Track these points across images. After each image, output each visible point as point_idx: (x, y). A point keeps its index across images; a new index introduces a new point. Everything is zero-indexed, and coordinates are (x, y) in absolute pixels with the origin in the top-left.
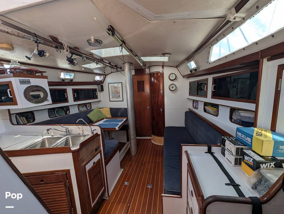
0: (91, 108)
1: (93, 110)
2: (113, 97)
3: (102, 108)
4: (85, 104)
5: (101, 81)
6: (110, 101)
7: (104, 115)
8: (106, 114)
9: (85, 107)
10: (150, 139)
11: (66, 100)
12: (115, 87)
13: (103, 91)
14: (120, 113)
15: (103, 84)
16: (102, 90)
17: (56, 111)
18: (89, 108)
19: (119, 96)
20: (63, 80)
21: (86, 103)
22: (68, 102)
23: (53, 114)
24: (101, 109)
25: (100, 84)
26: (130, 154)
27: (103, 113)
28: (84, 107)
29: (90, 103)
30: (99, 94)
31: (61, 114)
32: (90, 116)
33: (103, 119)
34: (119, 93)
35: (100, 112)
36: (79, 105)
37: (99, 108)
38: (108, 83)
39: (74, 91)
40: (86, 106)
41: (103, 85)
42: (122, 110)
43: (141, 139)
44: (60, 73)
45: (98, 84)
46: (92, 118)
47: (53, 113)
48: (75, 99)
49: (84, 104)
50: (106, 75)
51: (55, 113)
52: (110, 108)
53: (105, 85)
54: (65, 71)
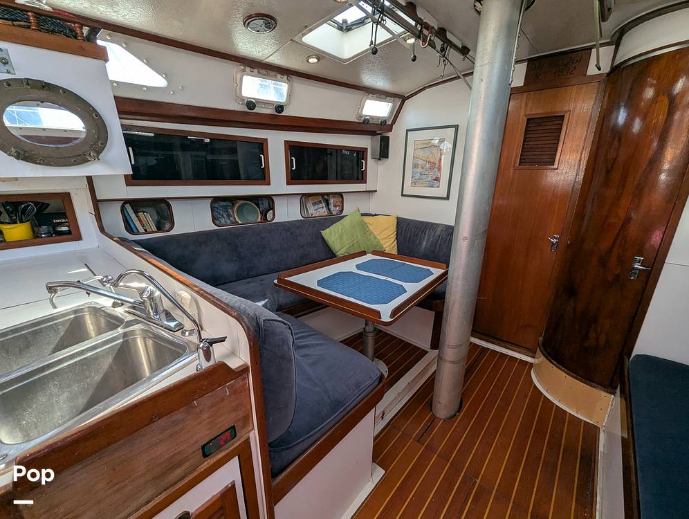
0: (342, 211)
1: (344, 216)
2: (414, 183)
3: (375, 215)
4: (326, 197)
5: (385, 121)
6: (403, 195)
7: (375, 238)
8: (382, 237)
9: (324, 205)
10: (526, 362)
11: (262, 177)
12: (428, 146)
13: (387, 157)
14: (427, 242)
15: (389, 134)
16: (384, 153)
17: (238, 210)
18: (335, 210)
19: (437, 179)
20: (251, 104)
21: (328, 194)
22: (269, 184)
23: (229, 216)
24: (367, 219)
25: (380, 131)
26: (430, 405)
27: (371, 233)
28: (320, 205)
29: (340, 195)
30: (371, 166)
31: (251, 218)
32: (331, 234)
33: (363, 253)
34: (440, 169)
35: (364, 227)
36: (305, 197)
37: (363, 215)
38: (408, 131)
39: (292, 148)
40: (328, 204)
41: (388, 138)
42: (438, 233)
43: (485, 350)
44: (239, 76)
45: (373, 133)
46: (333, 242)
47: (230, 211)
48: (294, 177)
49: (323, 195)
50: (404, 99)
51: (233, 212)
52: (398, 218)
53: (396, 138)
54: (256, 71)
